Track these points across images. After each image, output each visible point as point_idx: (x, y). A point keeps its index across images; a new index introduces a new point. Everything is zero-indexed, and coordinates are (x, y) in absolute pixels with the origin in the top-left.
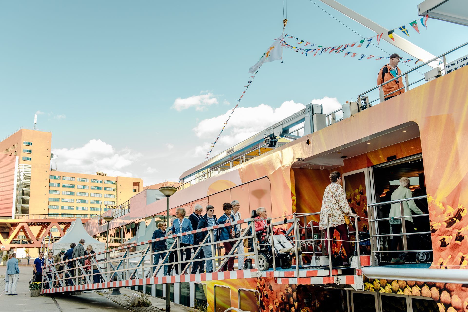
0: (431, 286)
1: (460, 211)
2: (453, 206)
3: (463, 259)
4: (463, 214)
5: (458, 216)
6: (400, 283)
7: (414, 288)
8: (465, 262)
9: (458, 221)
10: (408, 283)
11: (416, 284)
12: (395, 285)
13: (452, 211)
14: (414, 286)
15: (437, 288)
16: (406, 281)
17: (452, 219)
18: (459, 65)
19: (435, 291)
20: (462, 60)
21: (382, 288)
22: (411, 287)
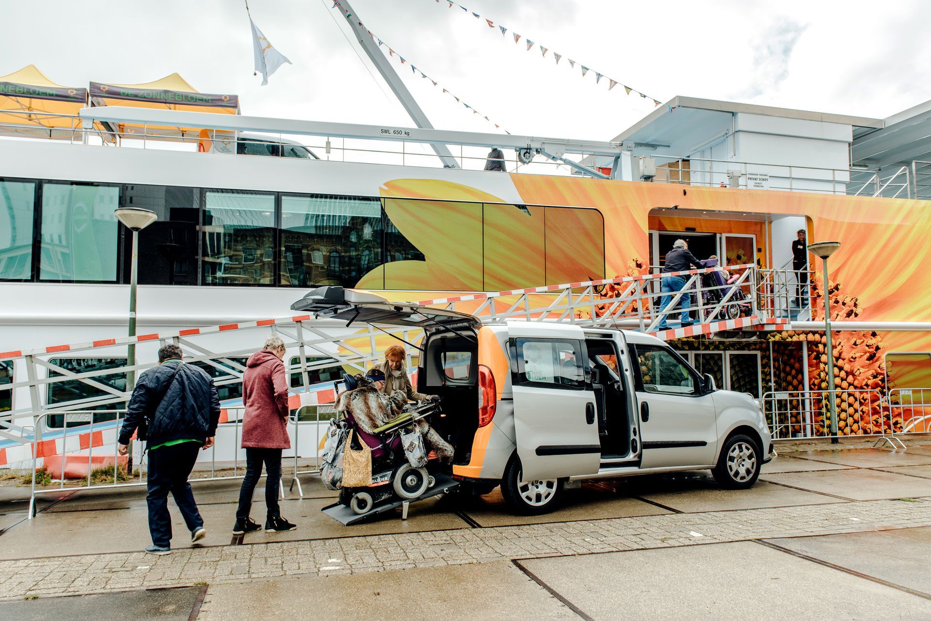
0: (814, 333)
1: (837, 285)
2: (833, 281)
3: (838, 315)
4: (839, 287)
5: (837, 288)
6: (789, 332)
7: (801, 335)
8: (839, 317)
9: (836, 291)
10: (797, 332)
11: (803, 332)
12: (784, 334)
13: (832, 284)
14: (802, 334)
15: (819, 334)
16: (795, 331)
17: (832, 289)
18: (759, 177)
19: (817, 337)
20: (761, 175)
21: (771, 337)
22: (799, 335)
